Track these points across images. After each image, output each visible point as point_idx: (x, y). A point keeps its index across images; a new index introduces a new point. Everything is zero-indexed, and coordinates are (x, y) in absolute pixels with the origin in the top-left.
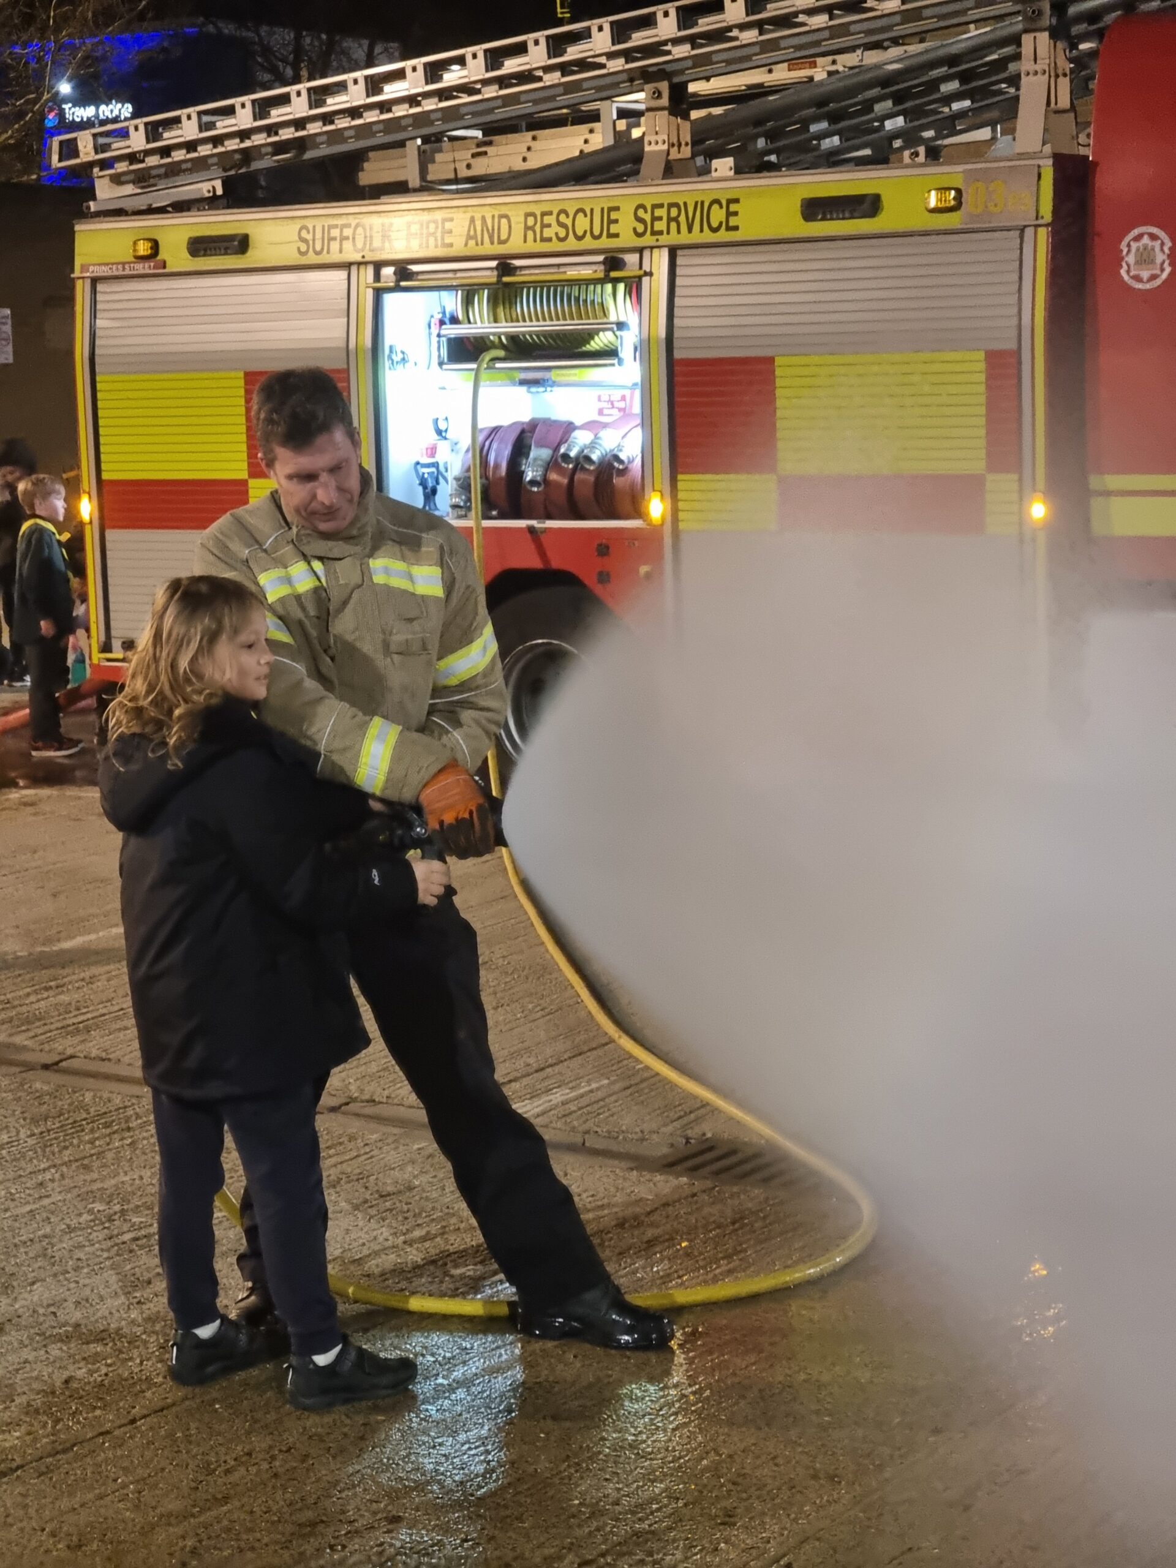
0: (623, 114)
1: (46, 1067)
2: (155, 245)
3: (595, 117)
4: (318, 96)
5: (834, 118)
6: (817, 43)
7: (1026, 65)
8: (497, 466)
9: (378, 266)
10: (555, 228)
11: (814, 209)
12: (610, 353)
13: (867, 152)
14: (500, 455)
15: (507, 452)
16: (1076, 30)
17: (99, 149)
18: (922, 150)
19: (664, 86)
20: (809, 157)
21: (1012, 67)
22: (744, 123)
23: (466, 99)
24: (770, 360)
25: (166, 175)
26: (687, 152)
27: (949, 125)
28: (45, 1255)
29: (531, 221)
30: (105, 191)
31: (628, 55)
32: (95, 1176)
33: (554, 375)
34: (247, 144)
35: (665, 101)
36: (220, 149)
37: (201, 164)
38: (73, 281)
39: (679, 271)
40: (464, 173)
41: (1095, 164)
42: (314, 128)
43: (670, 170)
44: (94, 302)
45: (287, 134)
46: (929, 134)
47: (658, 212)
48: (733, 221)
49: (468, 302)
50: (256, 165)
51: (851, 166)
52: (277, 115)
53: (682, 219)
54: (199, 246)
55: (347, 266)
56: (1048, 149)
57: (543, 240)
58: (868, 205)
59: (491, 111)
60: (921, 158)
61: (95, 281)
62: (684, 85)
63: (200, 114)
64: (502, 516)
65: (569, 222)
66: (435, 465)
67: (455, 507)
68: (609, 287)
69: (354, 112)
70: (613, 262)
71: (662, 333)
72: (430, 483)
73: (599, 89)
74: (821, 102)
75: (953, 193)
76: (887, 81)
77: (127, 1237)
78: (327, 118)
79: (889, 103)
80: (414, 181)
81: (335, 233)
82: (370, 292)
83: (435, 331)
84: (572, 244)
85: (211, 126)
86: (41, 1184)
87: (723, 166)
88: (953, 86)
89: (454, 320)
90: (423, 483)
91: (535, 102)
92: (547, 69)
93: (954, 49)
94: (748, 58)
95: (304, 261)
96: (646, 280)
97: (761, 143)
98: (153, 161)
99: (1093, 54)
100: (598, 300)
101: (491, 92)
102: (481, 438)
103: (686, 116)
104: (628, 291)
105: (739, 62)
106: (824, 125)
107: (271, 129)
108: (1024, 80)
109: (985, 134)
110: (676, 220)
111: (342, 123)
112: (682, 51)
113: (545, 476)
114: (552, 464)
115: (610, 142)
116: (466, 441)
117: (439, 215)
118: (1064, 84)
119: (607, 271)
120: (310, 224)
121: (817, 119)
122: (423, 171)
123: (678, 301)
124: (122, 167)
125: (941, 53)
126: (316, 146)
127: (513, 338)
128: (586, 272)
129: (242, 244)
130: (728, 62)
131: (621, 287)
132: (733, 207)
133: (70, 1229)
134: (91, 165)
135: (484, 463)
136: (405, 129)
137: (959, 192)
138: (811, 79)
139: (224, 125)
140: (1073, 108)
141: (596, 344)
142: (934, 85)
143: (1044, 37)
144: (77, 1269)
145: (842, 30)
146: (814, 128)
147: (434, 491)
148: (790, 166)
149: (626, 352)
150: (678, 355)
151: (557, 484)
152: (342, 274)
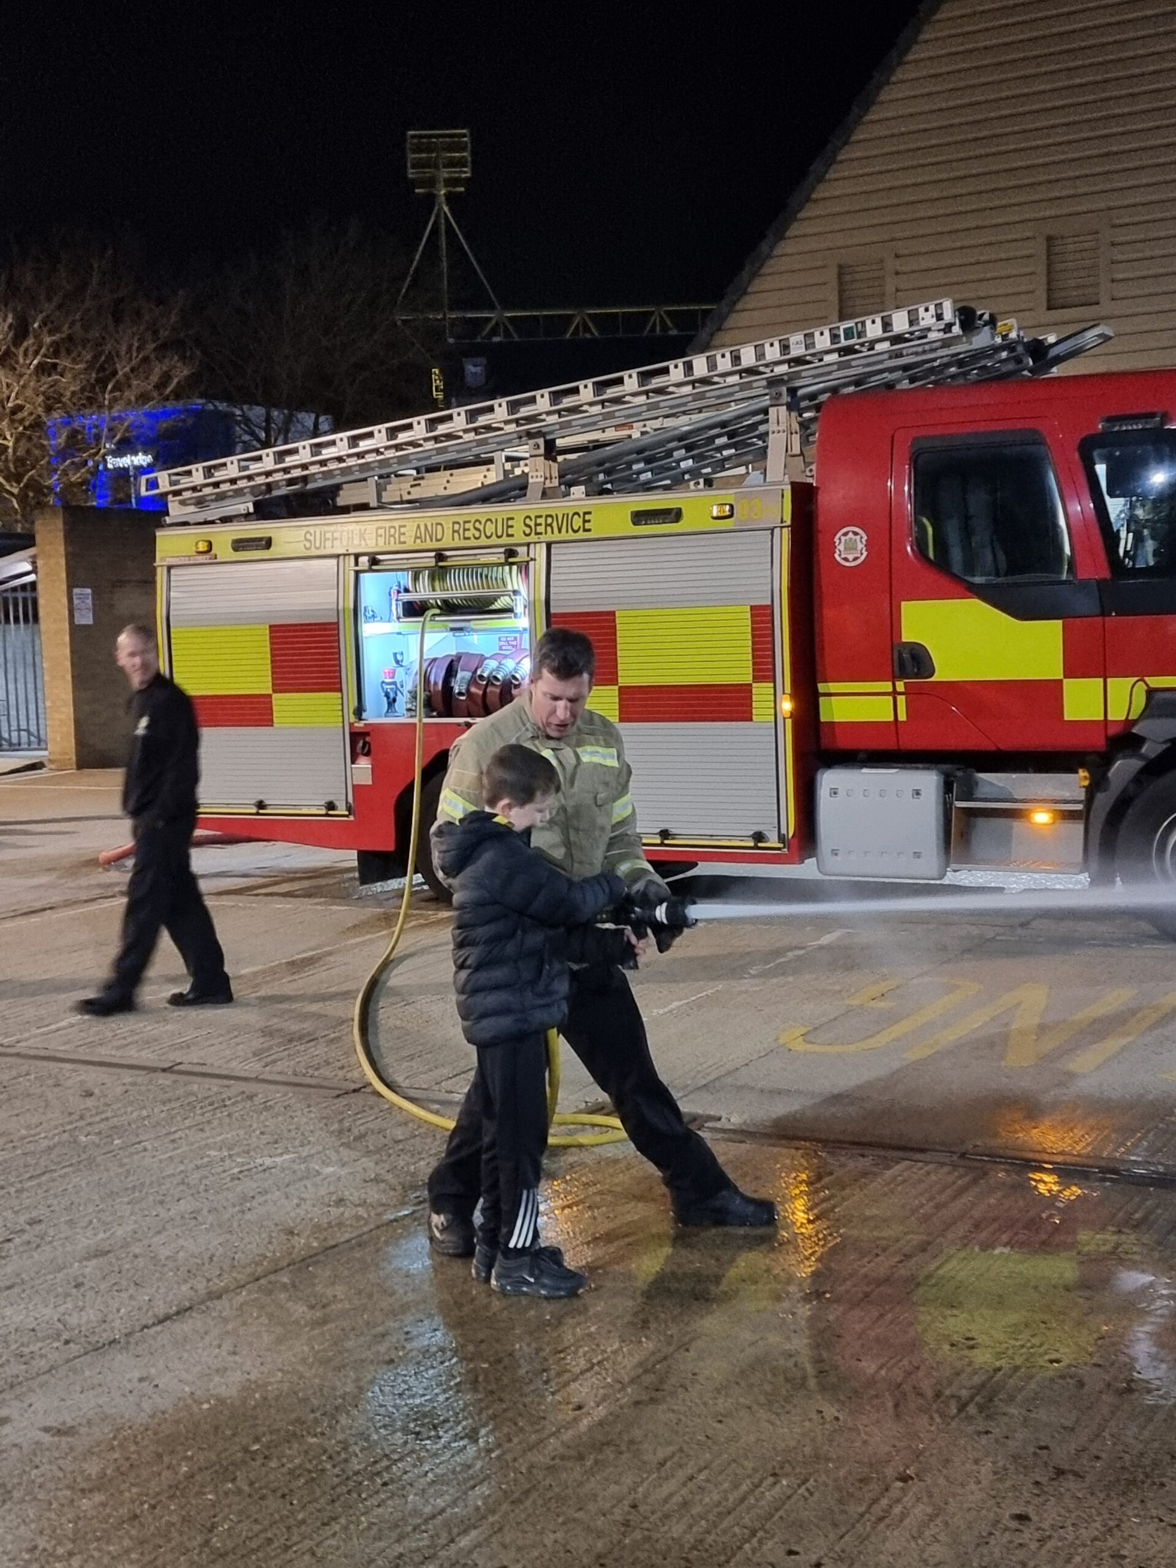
0: (509, 459)
1: (164, 1070)
2: (210, 544)
3: (491, 461)
4: (317, 448)
5: (648, 461)
6: (639, 414)
7: (771, 426)
8: (436, 683)
9: (357, 556)
10: (473, 530)
11: (640, 517)
12: (509, 610)
13: (668, 482)
14: (437, 677)
15: (442, 674)
16: (804, 404)
17: (172, 483)
18: (701, 481)
19: (541, 441)
20: (630, 485)
21: (762, 428)
22: (589, 465)
23: (412, 450)
24: (613, 613)
25: (216, 500)
26: (556, 483)
27: (721, 465)
28: (183, 1183)
29: (456, 527)
30: (175, 510)
31: (517, 422)
32: (208, 1134)
33: (472, 624)
34: (270, 479)
35: (542, 451)
36: (252, 483)
37: (239, 493)
38: (155, 568)
39: (553, 558)
40: (406, 497)
41: (817, 488)
42: (314, 469)
43: (545, 494)
44: (169, 581)
45: (296, 473)
46: (709, 470)
47: (539, 521)
48: (587, 526)
49: (416, 578)
50: (276, 493)
51: (660, 491)
52: (290, 461)
53: (555, 525)
54: (239, 545)
55: (338, 556)
56: (787, 479)
57: (466, 538)
58: (675, 515)
59: (429, 457)
60: (701, 486)
61: (169, 568)
62: (554, 440)
63: (239, 461)
64: (440, 716)
65: (481, 527)
66: (394, 683)
67: (409, 710)
68: (507, 568)
69: (340, 459)
70: (511, 553)
71: (543, 598)
72: (392, 695)
73: (498, 443)
74: (639, 452)
75: (727, 508)
76: (680, 438)
77: (236, 1170)
78: (323, 463)
79: (683, 451)
80: (374, 503)
81: (329, 535)
82: (352, 574)
83: (394, 597)
84: (482, 541)
85: (246, 468)
86: (173, 1141)
87: (578, 491)
88: (723, 440)
89: (407, 590)
90: (387, 695)
91: (458, 452)
92: (466, 431)
93: (724, 417)
94: (595, 423)
95: (308, 553)
96: (531, 563)
97: (601, 477)
98: (208, 491)
99: (812, 420)
100: (500, 576)
101: (430, 445)
102: (425, 665)
103: (555, 460)
104: (520, 570)
105: (587, 427)
106: (641, 465)
107: (286, 470)
108: (771, 436)
109: (742, 470)
110: (551, 525)
111: (333, 466)
112: (554, 419)
113: (468, 690)
114: (474, 680)
115: (501, 478)
116: (416, 667)
117: (396, 524)
118: (796, 439)
119: (507, 558)
120: (312, 530)
121: (638, 461)
122: (379, 496)
123: (552, 577)
124: (187, 495)
125: (718, 419)
126: (315, 481)
127: (445, 601)
128: (493, 559)
129: (268, 543)
130: (583, 426)
131: (515, 568)
132: (587, 517)
133: (198, 1168)
134: (167, 494)
135: (427, 680)
136: (373, 469)
137: (732, 506)
138: (630, 437)
139: (254, 468)
140: (802, 454)
141: (497, 605)
142: (711, 440)
143: (783, 409)
144: (206, 1190)
145: (654, 406)
146: (635, 467)
147: (394, 700)
148: (618, 491)
149: (519, 609)
150: (553, 611)
151: (476, 695)
152: (334, 561)
